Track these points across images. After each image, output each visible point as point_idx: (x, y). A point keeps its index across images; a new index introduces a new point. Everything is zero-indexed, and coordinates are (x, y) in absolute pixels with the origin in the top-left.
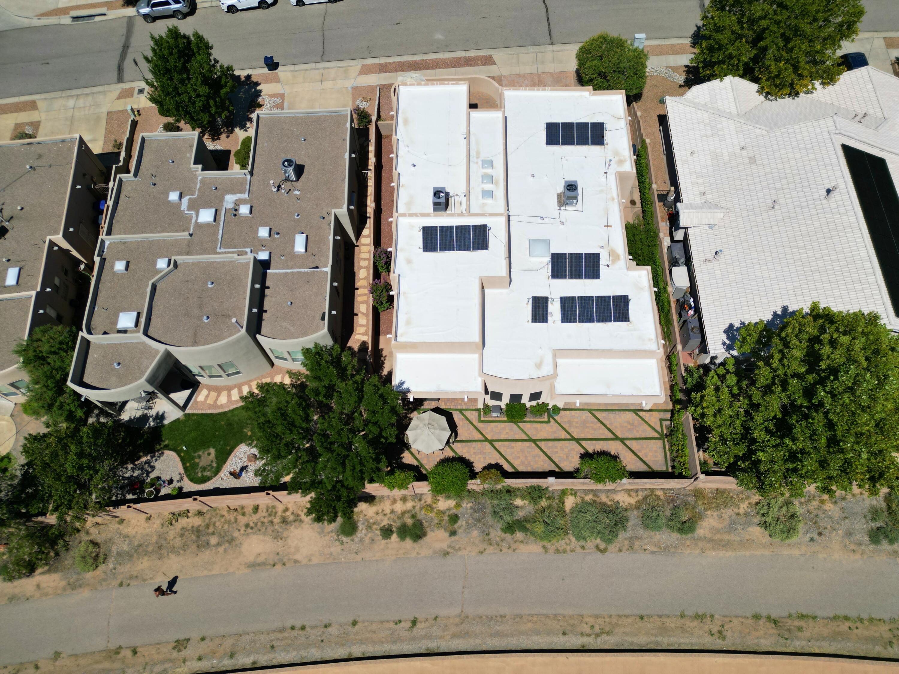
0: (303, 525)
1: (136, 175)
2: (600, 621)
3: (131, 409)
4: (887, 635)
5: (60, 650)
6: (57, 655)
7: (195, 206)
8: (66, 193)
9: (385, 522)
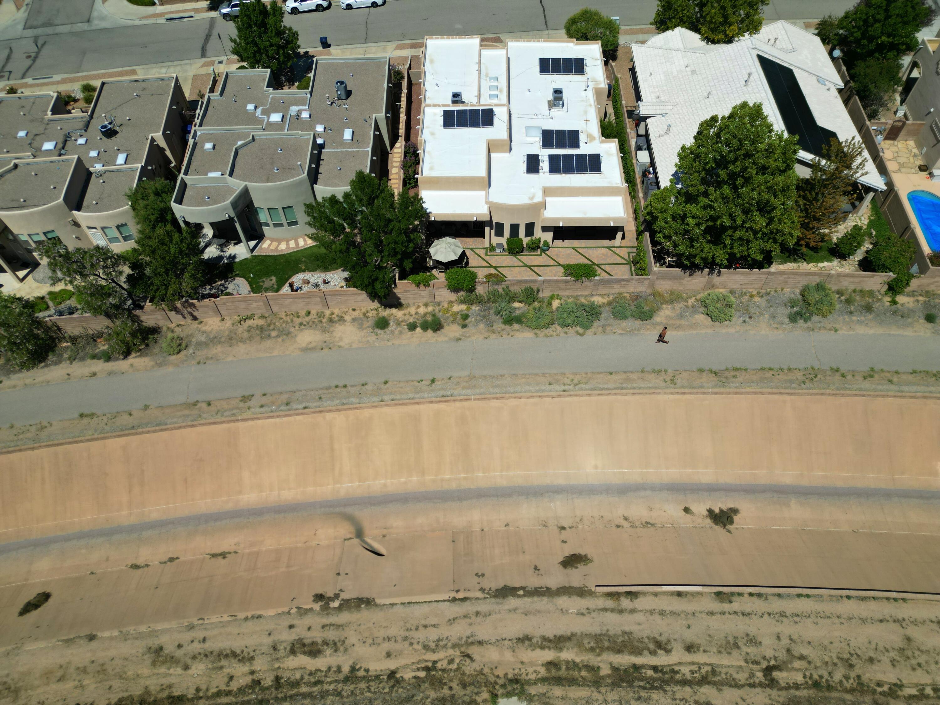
0: (346, 323)
1: (221, 94)
2: (578, 376)
3: (210, 252)
4: (801, 378)
5: (148, 403)
6: (146, 407)
7: (267, 112)
8: (164, 111)
9: (411, 320)
